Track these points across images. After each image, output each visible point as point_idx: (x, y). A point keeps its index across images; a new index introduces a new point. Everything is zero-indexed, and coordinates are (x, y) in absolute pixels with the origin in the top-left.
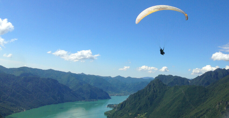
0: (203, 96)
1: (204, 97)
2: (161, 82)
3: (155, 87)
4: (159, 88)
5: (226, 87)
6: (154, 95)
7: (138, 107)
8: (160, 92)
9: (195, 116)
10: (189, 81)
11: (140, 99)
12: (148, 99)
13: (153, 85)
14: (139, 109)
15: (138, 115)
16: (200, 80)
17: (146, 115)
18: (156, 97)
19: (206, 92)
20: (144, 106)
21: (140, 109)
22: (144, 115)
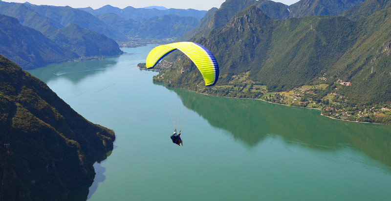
0: (349, 34)
1: (350, 37)
2: (260, 12)
3: (251, 22)
4: (259, 23)
5: (385, 16)
6: (253, 38)
7: (229, 63)
8: (263, 32)
9: (346, 70)
10: (288, 9)
11: (227, 47)
12: (246, 45)
13: (248, 19)
14: (231, 66)
15: (234, 76)
16: (310, 5)
17: (250, 75)
18: (258, 41)
19: (352, 26)
20: (240, 61)
21: (233, 66)
22: (247, 76)
